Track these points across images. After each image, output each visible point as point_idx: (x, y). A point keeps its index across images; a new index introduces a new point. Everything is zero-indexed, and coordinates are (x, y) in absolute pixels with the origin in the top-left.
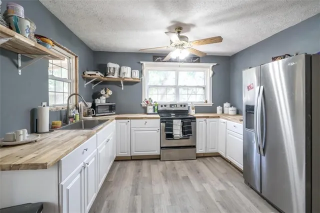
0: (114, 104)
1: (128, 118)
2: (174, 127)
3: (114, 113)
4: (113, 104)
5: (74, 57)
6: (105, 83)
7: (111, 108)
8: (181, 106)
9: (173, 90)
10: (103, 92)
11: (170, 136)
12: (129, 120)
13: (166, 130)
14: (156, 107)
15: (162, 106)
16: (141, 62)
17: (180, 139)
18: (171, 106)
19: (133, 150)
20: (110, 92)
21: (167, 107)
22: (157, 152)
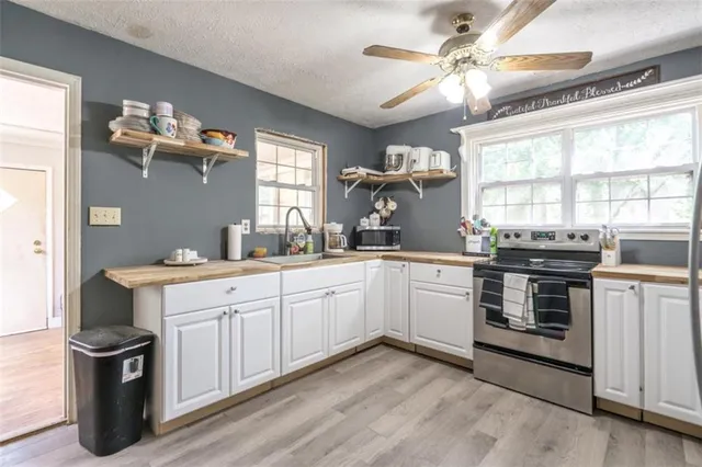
0: (399, 228)
1: (405, 259)
2: (507, 294)
3: (398, 247)
4: (395, 228)
5: (321, 148)
6: (390, 188)
7: (390, 238)
8: (572, 237)
9: (554, 192)
10: (379, 205)
11: (497, 318)
12: (406, 263)
13: (485, 298)
14: (492, 239)
15: (507, 236)
16: (453, 130)
17: (528, 331)
18: (536, 236)
19: (414, 330)
20: (392, 205)
21: (523, 237)
22: (466, 352)
